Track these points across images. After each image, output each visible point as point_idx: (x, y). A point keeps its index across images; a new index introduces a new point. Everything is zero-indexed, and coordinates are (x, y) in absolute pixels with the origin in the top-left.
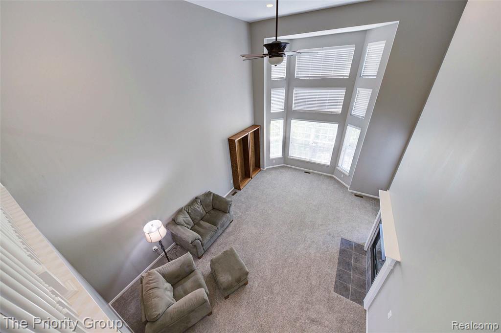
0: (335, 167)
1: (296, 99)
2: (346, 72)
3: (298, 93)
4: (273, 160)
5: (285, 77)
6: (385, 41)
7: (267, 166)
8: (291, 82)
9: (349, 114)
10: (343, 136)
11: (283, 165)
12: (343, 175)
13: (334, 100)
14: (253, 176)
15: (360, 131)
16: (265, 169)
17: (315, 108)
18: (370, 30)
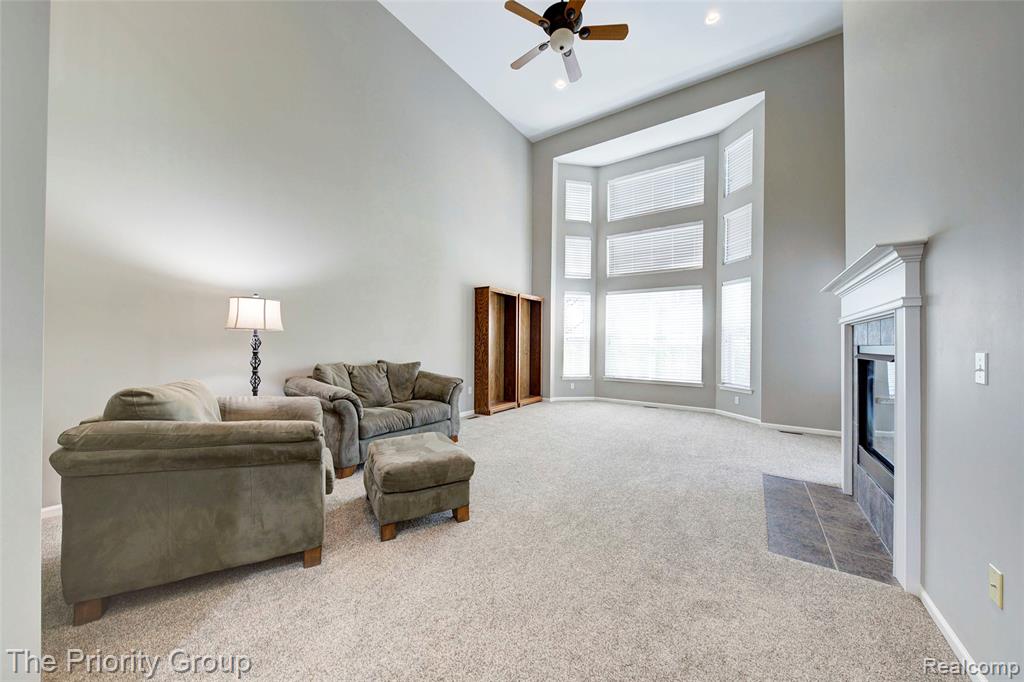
0: (715, 386)
1: (612, 257)
2: (699, 198)
3: (616, 244)
4: (570, 381)
5: (590, 221)
6: (752, 130)
7: (556, 396)
8: (599, 228)
9: (719, 264)
10: (718, 309)
11: (593, 398)
12: (737, 398)
13: (684, 246)
14: (522, 402)
15: (749, 284)
16: (552, 399)
17: (650, 266)
18: (723, 131)
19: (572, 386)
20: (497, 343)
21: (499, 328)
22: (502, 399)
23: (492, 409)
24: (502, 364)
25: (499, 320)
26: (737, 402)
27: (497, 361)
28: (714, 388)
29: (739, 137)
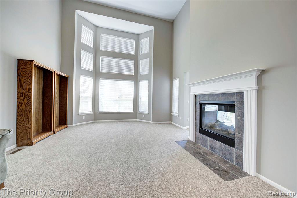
1: (103, 65)
2: (133, 53)
3: (104, 60)
4: (83, 115)
5: (93, 47)
6: (149, 37)
7: (75, 123)
8: (97, 51)
9: (138, 75)
10: (138, 89)
11: (93, 121)
12: (144, 116)
13: (128, 66)
14: (56, 130)
15: (148, 82)
16: (73, 125)
17: (117, 71)
18: (140, 34)
19: (84, 117)
20: (38, 99)
21: (39, 89)
22: (41, 131)
23: (34, 141)
24: (41, 111)
25: (39, 84)
26: (144, 117)
27: (37, 109)
28: (137, 113)
29: (145, 38)
